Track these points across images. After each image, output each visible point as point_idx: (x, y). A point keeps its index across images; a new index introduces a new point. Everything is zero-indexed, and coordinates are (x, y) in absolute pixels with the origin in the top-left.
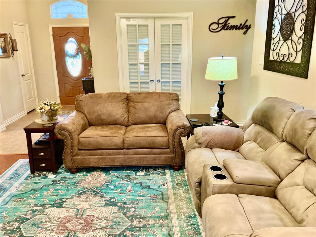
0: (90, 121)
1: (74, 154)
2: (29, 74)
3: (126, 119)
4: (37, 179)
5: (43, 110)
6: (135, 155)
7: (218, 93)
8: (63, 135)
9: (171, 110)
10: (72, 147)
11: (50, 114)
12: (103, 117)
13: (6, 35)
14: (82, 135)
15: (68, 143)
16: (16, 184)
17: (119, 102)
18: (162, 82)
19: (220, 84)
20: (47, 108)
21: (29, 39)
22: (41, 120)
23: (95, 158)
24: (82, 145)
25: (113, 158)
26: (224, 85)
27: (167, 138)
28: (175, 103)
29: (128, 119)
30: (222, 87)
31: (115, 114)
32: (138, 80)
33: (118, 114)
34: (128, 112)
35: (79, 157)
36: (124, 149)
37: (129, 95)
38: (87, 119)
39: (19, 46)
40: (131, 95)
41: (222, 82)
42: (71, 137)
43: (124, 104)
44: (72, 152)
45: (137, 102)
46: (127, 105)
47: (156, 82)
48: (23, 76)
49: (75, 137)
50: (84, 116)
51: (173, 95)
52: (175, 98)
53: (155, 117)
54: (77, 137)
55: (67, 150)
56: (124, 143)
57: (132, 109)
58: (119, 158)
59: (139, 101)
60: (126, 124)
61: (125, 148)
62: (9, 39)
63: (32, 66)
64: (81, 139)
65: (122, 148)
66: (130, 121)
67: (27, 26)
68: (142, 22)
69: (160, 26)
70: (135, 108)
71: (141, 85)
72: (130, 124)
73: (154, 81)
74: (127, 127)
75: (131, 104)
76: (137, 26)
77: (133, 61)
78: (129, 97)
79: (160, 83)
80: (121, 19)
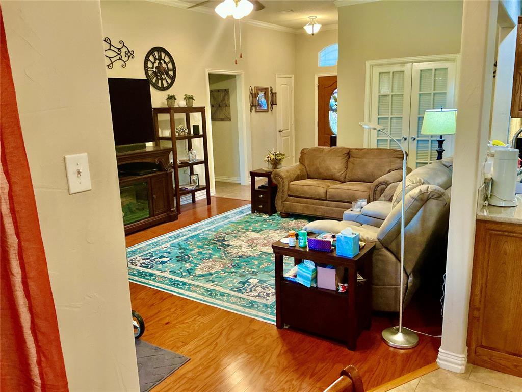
0: (309, 173)
1: (284, 200)
2: (288, 129)
3: (343, 175)
4: (254, 217)
5: (269, 159)
6: (336, 207)
7: (437, 150)
8: (277, 180)
10: (283, 192)
11: (273, 163)
12: (321, 171)
13: (267, 89)
14: (292, 183)
15: (280, 188)
16: (237, 217)
17: (339, 157)
18: (418, 141)
19: (439, 139)
20: (273, 157)
21: (293, 91)
22: (266, 167)
23: (301, 206)
24: (291, 192)
25: (317, 207)
26: (444, 140)
28: (399, 161)
29: (346, 175)
30: (441, 143)
31: (332, 168)
32: (387, 137)
33: (335, 169)
35: (288, 202)
36: (326, 200)
37: (351, 150)
38: (307, 172)
39: (280, 99)
40: (353, 150)
41: (441, 137)
42: (283, 183)
43: (343, 160)
44: (283, 197)
45: (357, 158)
46: (347, 161)
47: (411, 140)
48: (280, 132)
49: (286, 183)
50: (304, 168)
51: (398, 152)
52: (399, 156)
54: (287, 184)
55: (279, 195)
56: (326, 194)
57: (350, 165)
58: (321, 208)
59: (358, 156)
60: (342, 179)
61: (328, 199)
62: (270, 92)
63: (293, 122)
64: (291, 186)
65: (324, 198)
66: (347, 177)
67: (293, 78)
68: (397, 68)
69: (419, 72)
70: (353, 164)
71: (390, 143)
72: (346, 180)
73: (408, 139)
74: (343, 183)
75: (351, 159)
76: (391, 73)
77: (384, 115)
78: (350, 153)
79: (416, 142)
80: (372, 66)
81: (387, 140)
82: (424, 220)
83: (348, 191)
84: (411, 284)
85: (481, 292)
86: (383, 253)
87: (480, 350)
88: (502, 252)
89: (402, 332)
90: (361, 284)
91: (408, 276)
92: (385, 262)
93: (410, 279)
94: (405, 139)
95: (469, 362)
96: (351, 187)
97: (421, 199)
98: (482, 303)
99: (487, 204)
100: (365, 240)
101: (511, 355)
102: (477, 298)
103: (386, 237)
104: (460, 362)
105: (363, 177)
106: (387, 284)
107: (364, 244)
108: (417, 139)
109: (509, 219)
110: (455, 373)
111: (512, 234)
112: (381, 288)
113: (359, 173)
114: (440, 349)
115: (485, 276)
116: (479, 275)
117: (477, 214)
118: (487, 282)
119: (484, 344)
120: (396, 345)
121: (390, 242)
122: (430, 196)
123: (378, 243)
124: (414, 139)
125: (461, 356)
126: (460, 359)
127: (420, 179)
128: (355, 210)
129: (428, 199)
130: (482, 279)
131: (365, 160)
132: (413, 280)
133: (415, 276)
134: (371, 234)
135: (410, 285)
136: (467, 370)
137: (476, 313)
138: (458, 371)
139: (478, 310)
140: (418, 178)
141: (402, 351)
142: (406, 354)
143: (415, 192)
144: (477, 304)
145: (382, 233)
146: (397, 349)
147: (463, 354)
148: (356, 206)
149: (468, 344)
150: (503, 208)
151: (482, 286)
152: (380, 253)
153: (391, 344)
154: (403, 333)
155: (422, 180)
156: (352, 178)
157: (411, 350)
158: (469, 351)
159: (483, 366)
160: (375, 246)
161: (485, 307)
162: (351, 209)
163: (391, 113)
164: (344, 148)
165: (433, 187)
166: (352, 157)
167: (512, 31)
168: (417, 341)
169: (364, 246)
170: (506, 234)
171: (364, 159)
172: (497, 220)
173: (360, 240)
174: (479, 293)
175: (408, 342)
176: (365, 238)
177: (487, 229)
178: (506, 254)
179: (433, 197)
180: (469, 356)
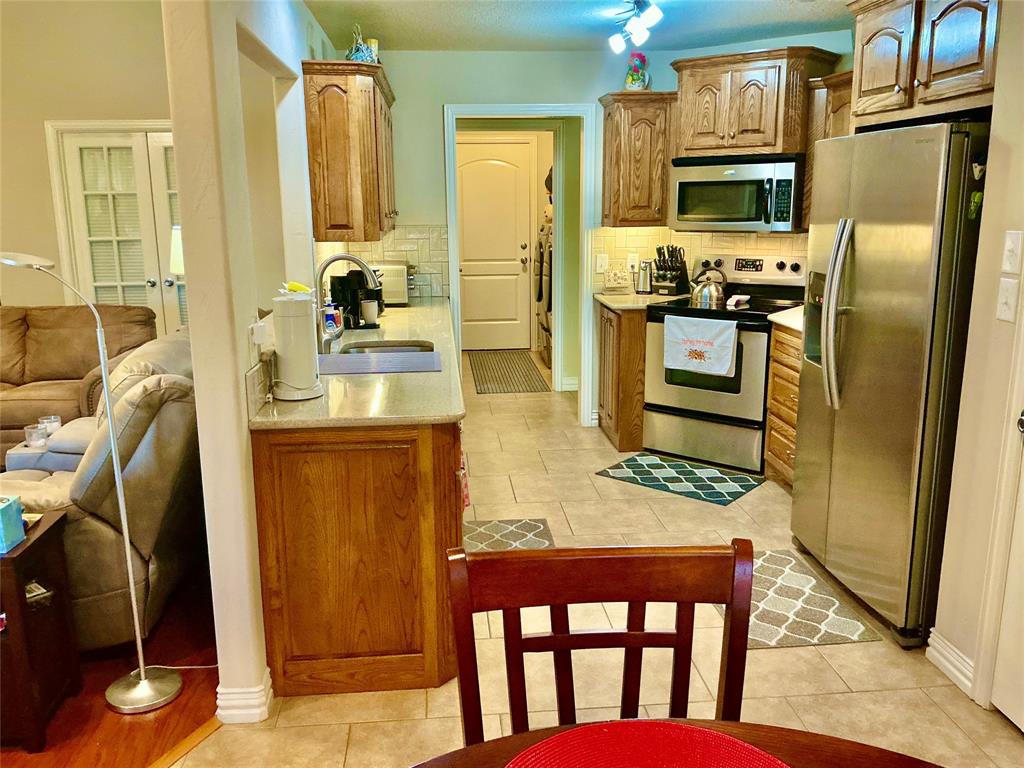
3: (17, 368)
9: (123, 346)
17: (2, 328)
18: (179, 287)
27: (76, 404)
28: (137, 329)
29: (24, 370)
32: (115, 281)
34: (24, 351)
37: (29, 312)
40: (34, 312)
43: (13, 334)
45: (44, 328)
46: (24, 336)
47: (165, 286)
52: (137, 318)
53: (83, 362)
57: (32, 347)
59: (48, 324)
60: (16, 377)
66: (27, 372)
68: (116, 141)
69: (162, 151)
70: (38, 342)
71: (124, 293)
72: (26, 379)
73: (158, 284)
74: (19, 385)
75: (32, 332)
76: (105, 150)
77: (103, 235)
78: (28, 318)
79: (175, 288)
80: (60, 134)
81: (116, 287)
82: (159, 445)
83: (27, 403)
84: (155, 577)
85: (278, 562)
86: (88, 528)
87: (290, 668)
88: (302, 480)
89: (146, 678)
90: (42, 605)
91: (146, 563)
92: (95, 545)
93: (152, 567)
94: (153, 285)
95: (276, 695)
96: (33, 394)
97: (149, 406)
98: (283, 582)
99: (271, 400)
100: (42, 507)
101: (341, 658)
102: (273, 574)
103: (89, 492)
104: (255, 702)
105: (65, 368)
106: (105, 589)
107: (36, 517)
108: (177, 283)
109: (303, 422)
110: (249, 726)
111: (314, 448)
112: (96, 601)
113: (55, 361)
114: (217, 690)
115: (280, 529)
116: (270, 531)
117: (249, 421)
118: (284, 540)
119: (297, 653)
120: (135, 709)
121: (96, 501)
122: (166, 396)
123: (74, 508)
124: (171, 284)
125: (257, 689)
126: (256, 695)
127: (146, 366)
128: (36, 444)
129: (162, 402)
130: (277, 537)
131: (64, 332)
132: (159, 567)
133: (159, 558)
134: (56, 492)
135: (152, 579)
136: (274, 712)
137: (276, 603)
138: (257, 720)
139: (277, 594)
140: (143, 364)
141: (151, 716)
142: (157, 719)
143: (136, 392)
144: (274, 585)
145: (79, 484)
146: (138, 716)
147: (261, 683)
148: (34, 435)
149: (270, 663)
150: (300, 403)
151: (277, 551)
152: (83, 528)
153: (126, 709)
154: (149, 680)
155: (151, 367)
156: (40, 372)
157: (168, 709)
158: (273, 674)
159: (298, 694)
160: (65, 516)
161: (288, 588)
162: (24, 443)
163: (117, 231)
164: (12, 309)
165: (167, 379)
166: (35, 327)
167: (293, 87)
168: (179, 685)
169: (39, 521)
170: (305, 448)
171: (61, 331)
172: (286, 426)
173: (30, 509)
174: (274, 563)
175: (159, 692)
176: (42, 502)
177: (271, 445)
178: (308, 484)
179: (174, 397)
180: (274, 685)
